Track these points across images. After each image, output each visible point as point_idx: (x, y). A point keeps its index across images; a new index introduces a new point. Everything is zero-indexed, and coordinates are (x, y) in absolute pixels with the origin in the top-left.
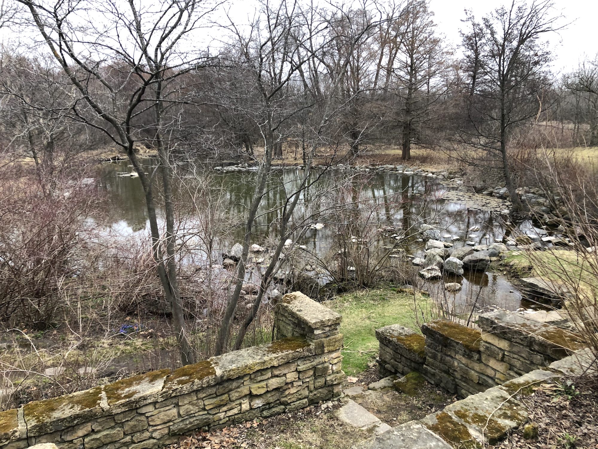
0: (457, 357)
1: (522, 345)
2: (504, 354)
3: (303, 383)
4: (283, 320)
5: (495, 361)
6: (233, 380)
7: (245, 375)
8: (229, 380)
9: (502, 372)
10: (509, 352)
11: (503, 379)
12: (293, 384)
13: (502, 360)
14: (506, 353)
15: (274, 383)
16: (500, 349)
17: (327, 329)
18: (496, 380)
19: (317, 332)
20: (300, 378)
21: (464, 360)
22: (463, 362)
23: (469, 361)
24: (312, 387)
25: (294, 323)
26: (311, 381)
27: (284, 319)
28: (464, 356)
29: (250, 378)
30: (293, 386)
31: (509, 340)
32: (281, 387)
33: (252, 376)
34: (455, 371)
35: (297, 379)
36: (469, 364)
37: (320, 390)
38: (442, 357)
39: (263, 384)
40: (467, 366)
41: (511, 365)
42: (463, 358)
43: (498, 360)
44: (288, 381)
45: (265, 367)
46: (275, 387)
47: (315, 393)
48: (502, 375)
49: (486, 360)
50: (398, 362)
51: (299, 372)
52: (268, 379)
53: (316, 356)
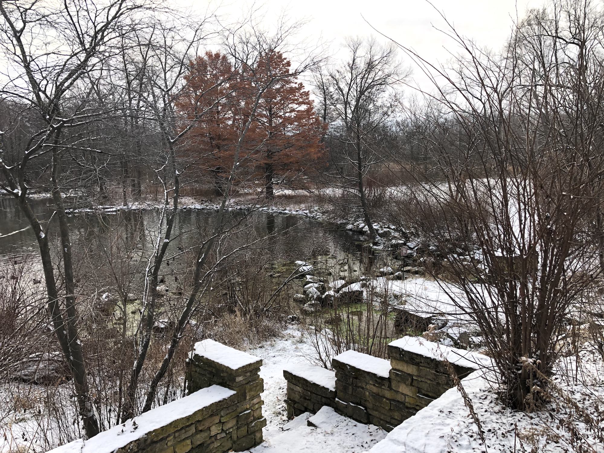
0: (368, 387)
1: (429, 368)
2: (413, 379)
3: (226, 434)
4: (196, 372)
5: (404, 386)
6: (156, 442)
7: (169, 436)
8: (153, 442)
9: (411, 395)
10: (416, 376)
11: (412, 402)
12: (216, 437)
13: (411, 385)
14: (414, 378)
15: (200, 439)
16: (409, 374)
17: (248, 374)
18: (406, 404)
19: (239, 379)
20: (223, 428)
21: (375, 389)
22: (374, 391)
23: (380, 389)
24: (235, 437)
25: (211, 373)
26: (234, 430)
27: (198, 370)
28: (374, 385)
29: (175, 437)
30: (216, 439)
31: (418, 364)
32: (206, 441)
33: (177, 434)
34: (365, 401)
35: (220, 431)
36: (380, 391)
37: (244, 439)
38: (353, 389)
39: (188, 442)
40: (378, 395)
41: (419, 388)
42: (374, 387)
43: (407, 385)
44: (213, 433)
45: (190, 423)
46: (199, 443)
47: (238, 442)
48: (411, 399)
49: (395, 387)
50: (308, 400)
51: (223, 423)
52: (193, 434)
53: (238, 404)
